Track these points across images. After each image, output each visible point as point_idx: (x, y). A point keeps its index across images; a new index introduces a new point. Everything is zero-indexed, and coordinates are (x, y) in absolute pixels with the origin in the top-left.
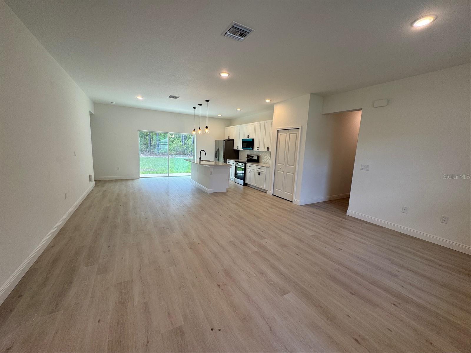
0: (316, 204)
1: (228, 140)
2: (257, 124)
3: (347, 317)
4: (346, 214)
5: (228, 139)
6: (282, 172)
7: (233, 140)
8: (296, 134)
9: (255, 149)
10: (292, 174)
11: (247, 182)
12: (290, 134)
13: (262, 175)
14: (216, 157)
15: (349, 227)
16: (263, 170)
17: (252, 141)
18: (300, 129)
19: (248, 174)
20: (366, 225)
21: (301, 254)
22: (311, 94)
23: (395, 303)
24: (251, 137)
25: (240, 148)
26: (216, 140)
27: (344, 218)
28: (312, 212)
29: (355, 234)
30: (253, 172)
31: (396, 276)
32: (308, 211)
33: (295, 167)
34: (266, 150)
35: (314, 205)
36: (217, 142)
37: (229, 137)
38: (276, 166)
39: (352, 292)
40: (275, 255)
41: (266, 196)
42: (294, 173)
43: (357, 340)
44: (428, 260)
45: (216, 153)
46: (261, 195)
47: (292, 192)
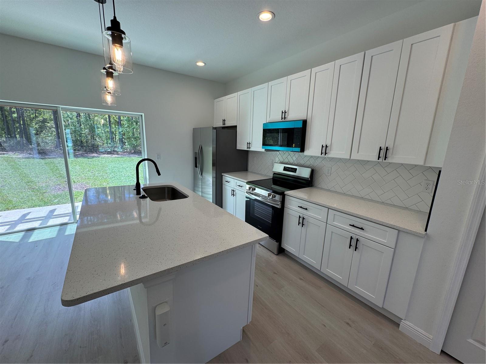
1: (223, 128)
5: (222, 125)
9: (309, 150)
14: (196, 166)
25: (257, 145)
26: (193, 128)
36: (197, 133)
37: (224, 121)
45: (196, 158)
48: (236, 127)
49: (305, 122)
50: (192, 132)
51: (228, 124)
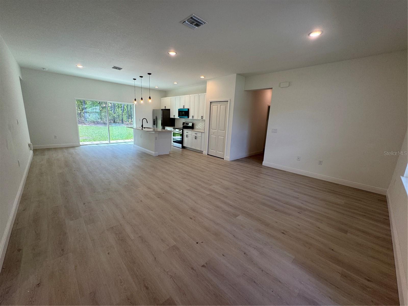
0: (240, 159)
2: (192, 96)
3: (276, 223)
4: (262, 165)
5: (164, 109)
6: (215, 136)
7: (169, 110)
8: (225, 106)
9: (190, 117)
10: (223, 137)
11: (185, 145)
12: (221, 105)
13: (199, 139)
14: (154, 124)
15: (265, 173)
16: (199, 135)
17: (187, 110)
18: (229, 102)
19: (185, 139)
20: (276, 171)
21: (240, 192)
22: (237, 74)
23: (299, 212)
24: (186, 107)
25: (177, 117)
26: (153, 110)
27: (261, 167)
28: (239, 165)
29: (270, 177)
30: (190, 137)
31: (298, 198)
32: (237, 165)
33: (226, 132)
34: (200, 118)
35: (239, 160)
36: (154, 111)
37: (165, 107)
38: (210, 131)
39: (276, 210)
40: (222, 194)
41: (202, 156)
42: (225, 137)
43: (283, 233)
44: (313, 188)
45: (154, 121)
46: (198, 155)
47: (223, 151)
48: (170, 109)
49: (188, 109)
50: (152, 111)
51: (167, 108)
